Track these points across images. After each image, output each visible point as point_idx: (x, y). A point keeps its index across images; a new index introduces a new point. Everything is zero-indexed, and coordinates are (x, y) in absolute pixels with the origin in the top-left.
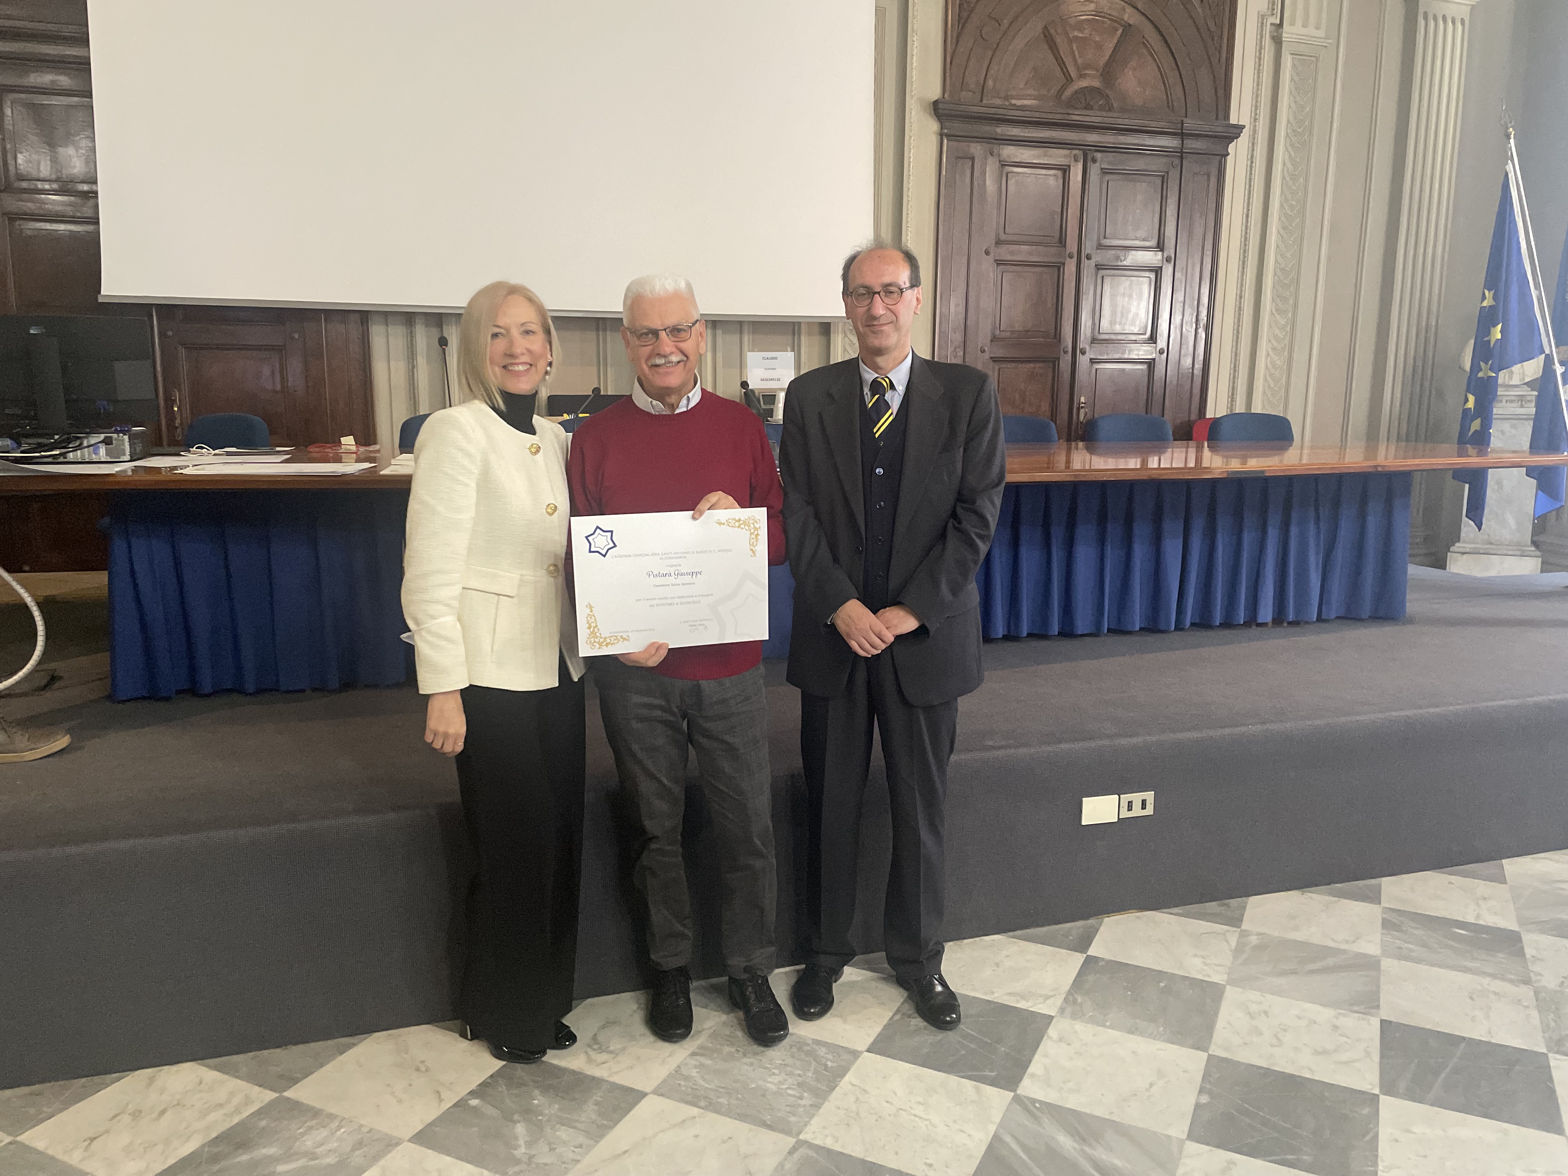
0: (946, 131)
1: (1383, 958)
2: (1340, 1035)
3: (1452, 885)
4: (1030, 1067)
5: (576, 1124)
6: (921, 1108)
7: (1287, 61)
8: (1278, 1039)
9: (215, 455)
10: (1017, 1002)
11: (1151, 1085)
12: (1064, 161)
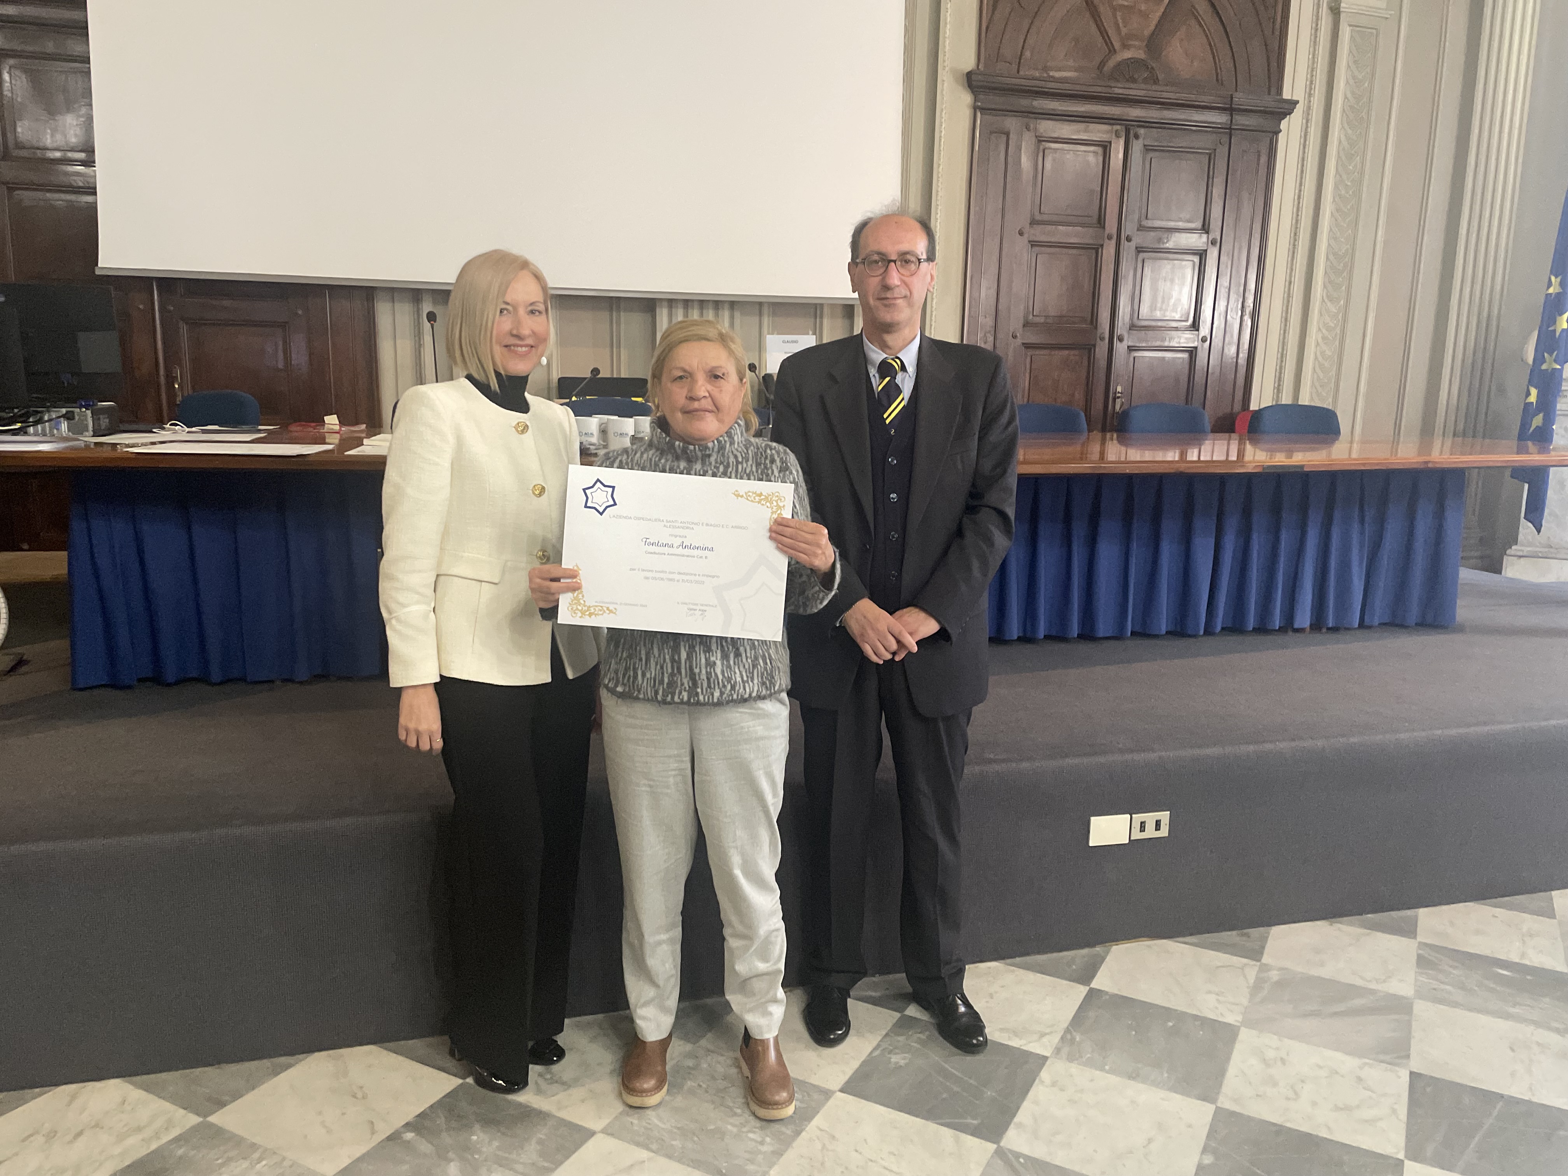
0: (980, 104)
1: (1416, 1001)
2: (1365, 1088)
4: (1017, 1115)
5: (515, 1166)
6: (893, 1159)
7: (1345, 32)
8: (1296, 1093)
9: (189, 432)
10: (1010, 1039)
11: (1150, 1141)
12: (1105, 137)
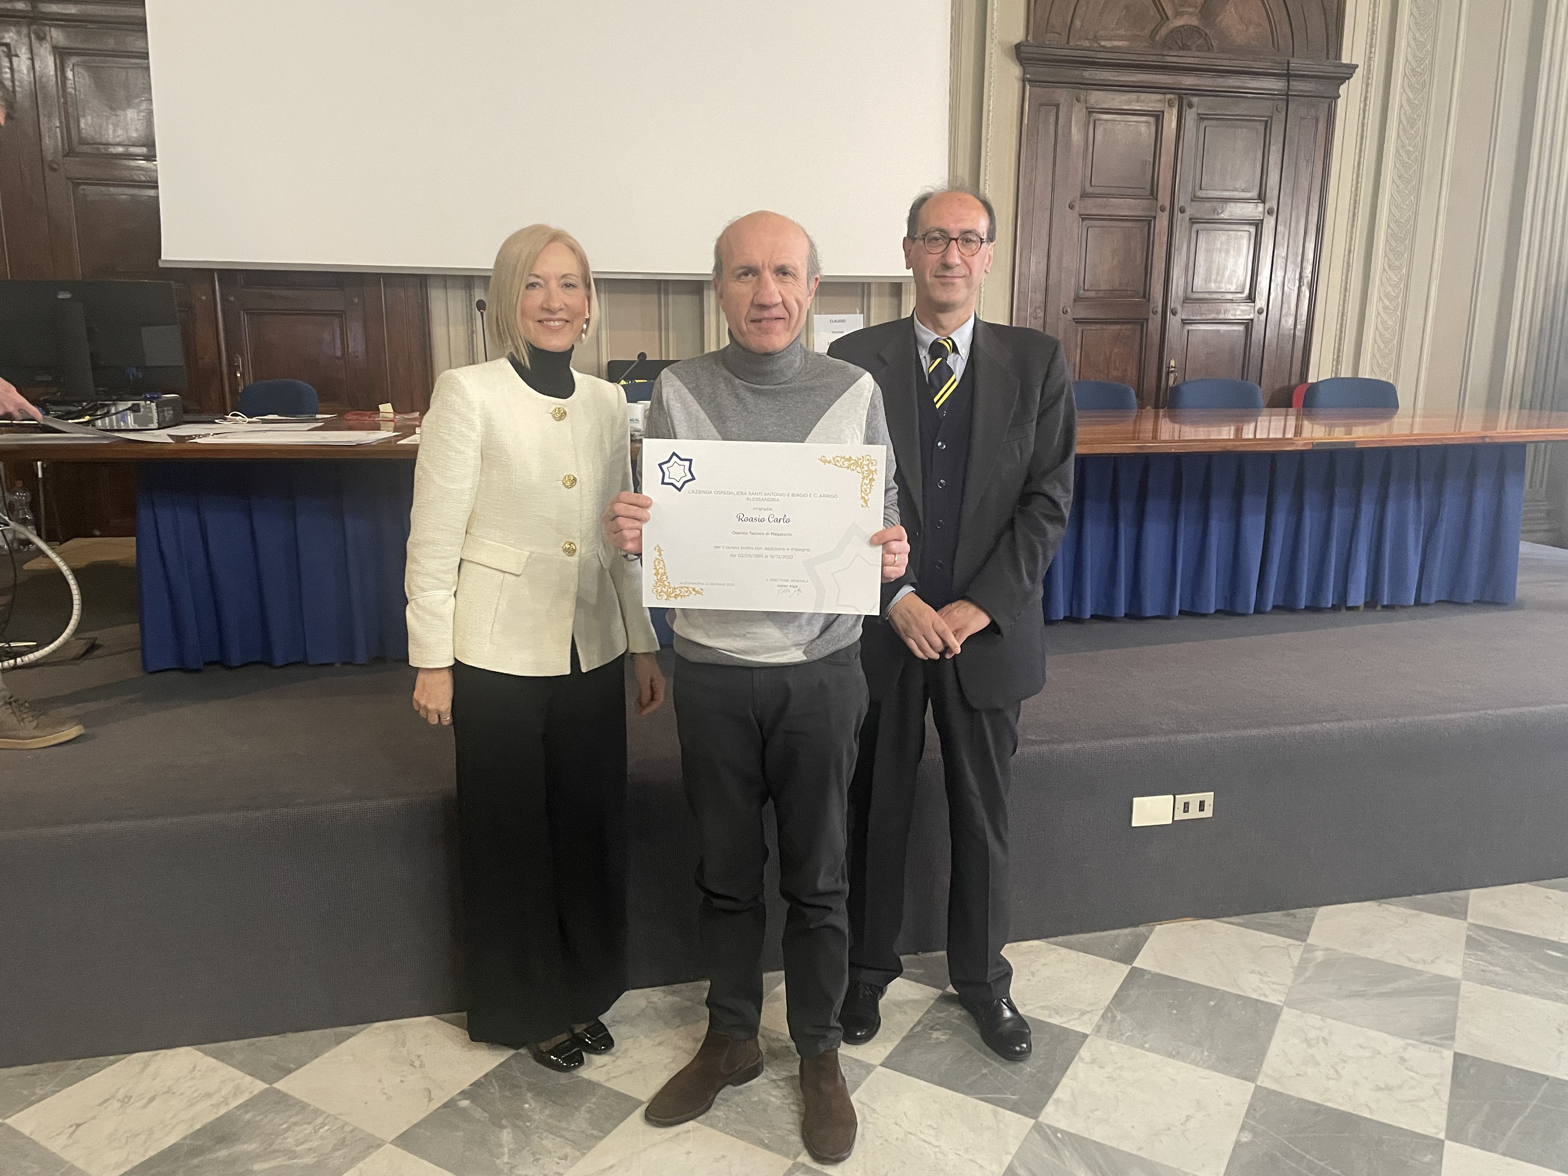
0: (1028, 76)
1: (1464, 982)
2: (1407, 1069)
3: (1548, 900)
4: (1056, 1091)
5: (564, 1133)
6: (932, 1132)
8: (1337, 1071)
9: (248, 423)
10: (1050, 1016)
11: (1188, 1118)
12: (1158, 107)
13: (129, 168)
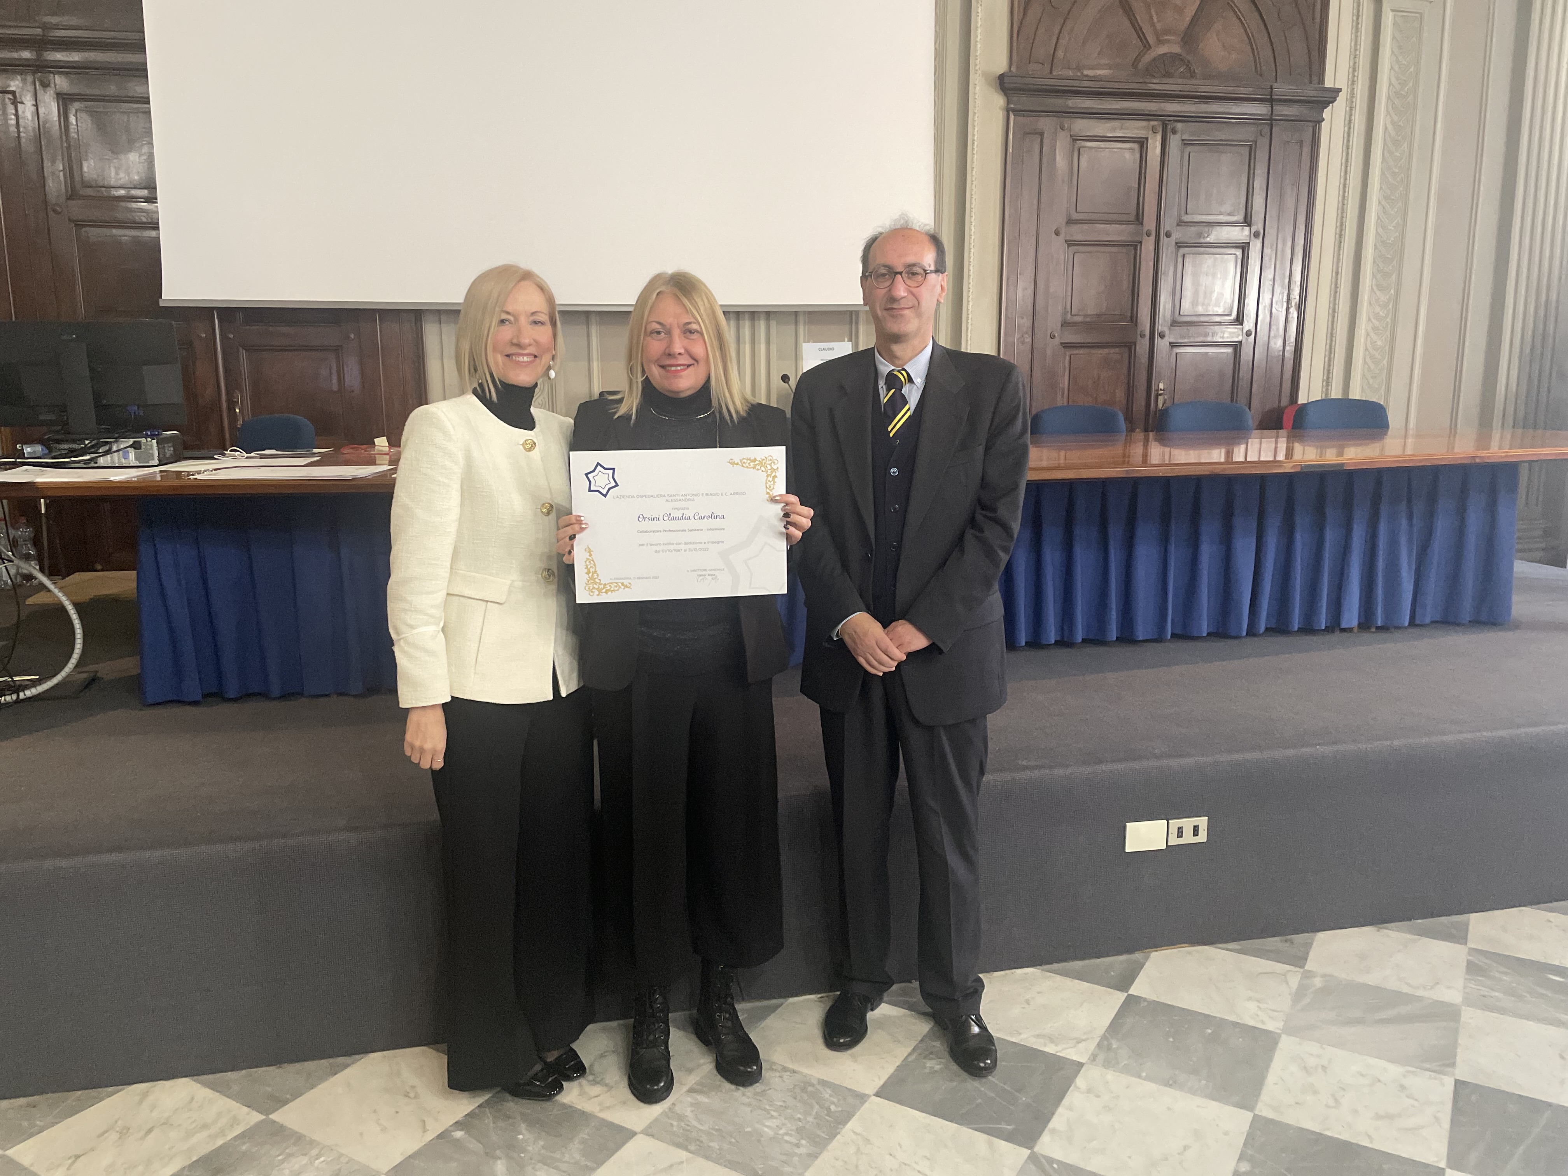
0: (1012, 106)
1: (1464, 1007)
2: (1408, 1097)
3: (1550, 924)
5: (558, 1164)
7: (1388, 18)
8: (1336, 1100)
9: (246, 458)
10: (1045, 1045)
11: (1186, 1148)
12: (1142, 133)
13: (131, 210)
